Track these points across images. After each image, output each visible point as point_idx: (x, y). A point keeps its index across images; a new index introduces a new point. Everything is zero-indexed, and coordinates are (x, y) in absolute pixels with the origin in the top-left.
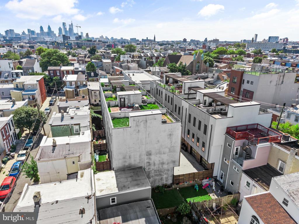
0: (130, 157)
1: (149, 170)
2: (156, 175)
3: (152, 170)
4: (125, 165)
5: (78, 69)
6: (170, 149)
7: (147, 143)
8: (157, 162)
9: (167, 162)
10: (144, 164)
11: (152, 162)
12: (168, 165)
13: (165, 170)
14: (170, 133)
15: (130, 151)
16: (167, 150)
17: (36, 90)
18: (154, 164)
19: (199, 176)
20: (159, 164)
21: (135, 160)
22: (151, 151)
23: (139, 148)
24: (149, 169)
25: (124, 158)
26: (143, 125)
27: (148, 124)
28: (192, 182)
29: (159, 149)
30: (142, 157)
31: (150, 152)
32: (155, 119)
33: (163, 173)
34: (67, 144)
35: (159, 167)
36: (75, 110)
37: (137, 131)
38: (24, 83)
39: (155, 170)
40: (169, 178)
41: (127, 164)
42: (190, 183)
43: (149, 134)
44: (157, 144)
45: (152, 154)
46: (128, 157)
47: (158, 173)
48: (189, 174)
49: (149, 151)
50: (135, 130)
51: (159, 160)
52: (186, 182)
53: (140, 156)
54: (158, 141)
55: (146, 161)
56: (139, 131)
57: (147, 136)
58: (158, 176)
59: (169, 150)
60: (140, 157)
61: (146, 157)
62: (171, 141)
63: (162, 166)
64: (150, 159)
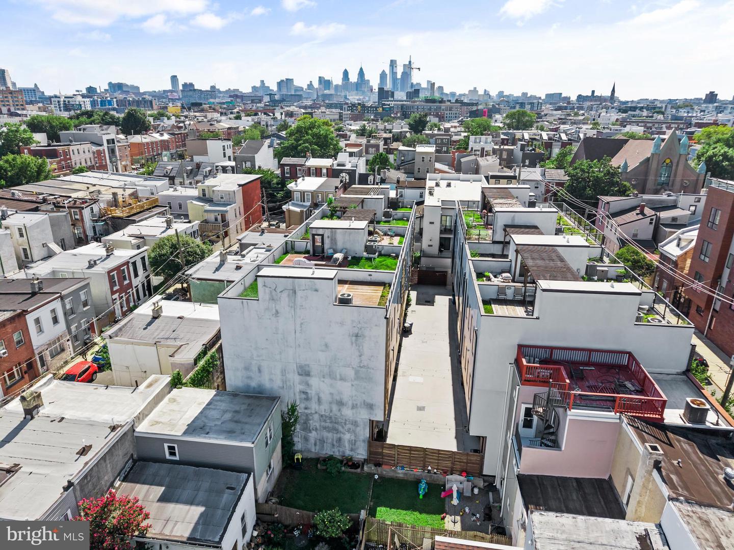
0: (260, 371)
1: (306, 411)
2: (325, 428)
3: (313, 412)
4: (248, 386)
5: (344, 165)
6: (357, 372)
7: (299, 346)
8: (325, 397)
9: (350, 403)
10: (295, 394)
11: (312, 393)
12: (354, 411)
13: (346, 420)
14: (356, 330)
15: (258, 356)
16: (351, 373)
17: (231, 204)
18: (319, 401)
19: (438, 460)
20: (330, 403)
21: (271, 380)
22: (308, 366)
23: (280, 353)
24: (306, 408)
25: (247, 368)
26: (287, 299)
27: (299, 300)
28: (418, 472)
29: (330, 367)
30: (287, 375)
31: (307, 369)
32: (316, 290)
33: (343, 427)
34: (179, 318)
35: (331, 411)
36: (261, 253)
37: (274, 311)
38: (215, 189)
39: (322, 416)
40: (358, 443)
41: (253, 384)
42: (412, 473)
43: (302, 324)
44: (323, 351)
45: (312, 373)
46: (255, 369)
47: (330, 425)
48: (411, 449)
49: (305, 365)
50: (267, 309)
51: (331, 394)
52: (403, 468)
53: (284, 372)
54: (326, 345)
55: (299, 387)
56: (277, 312)
57: (298, 329)
58: (329, 432)
59: (356, 374)
60: (283, 375)
61: (297, 378)
62: (359, 351)
63: (340, 410)
64: (308, 384)
